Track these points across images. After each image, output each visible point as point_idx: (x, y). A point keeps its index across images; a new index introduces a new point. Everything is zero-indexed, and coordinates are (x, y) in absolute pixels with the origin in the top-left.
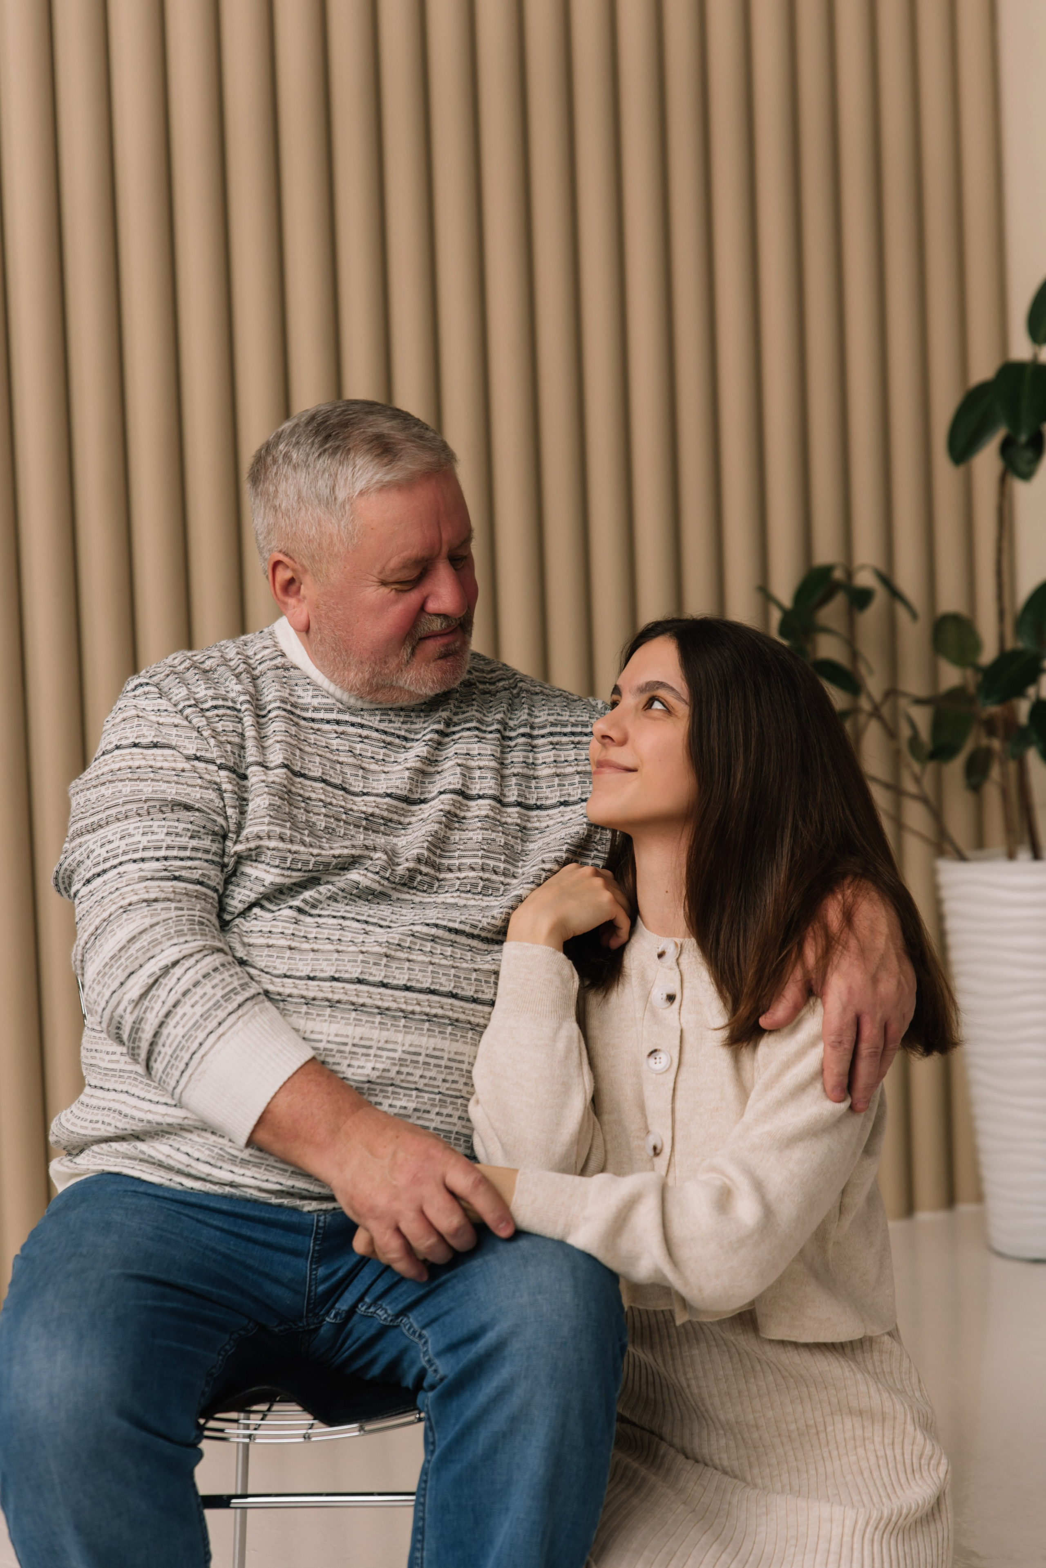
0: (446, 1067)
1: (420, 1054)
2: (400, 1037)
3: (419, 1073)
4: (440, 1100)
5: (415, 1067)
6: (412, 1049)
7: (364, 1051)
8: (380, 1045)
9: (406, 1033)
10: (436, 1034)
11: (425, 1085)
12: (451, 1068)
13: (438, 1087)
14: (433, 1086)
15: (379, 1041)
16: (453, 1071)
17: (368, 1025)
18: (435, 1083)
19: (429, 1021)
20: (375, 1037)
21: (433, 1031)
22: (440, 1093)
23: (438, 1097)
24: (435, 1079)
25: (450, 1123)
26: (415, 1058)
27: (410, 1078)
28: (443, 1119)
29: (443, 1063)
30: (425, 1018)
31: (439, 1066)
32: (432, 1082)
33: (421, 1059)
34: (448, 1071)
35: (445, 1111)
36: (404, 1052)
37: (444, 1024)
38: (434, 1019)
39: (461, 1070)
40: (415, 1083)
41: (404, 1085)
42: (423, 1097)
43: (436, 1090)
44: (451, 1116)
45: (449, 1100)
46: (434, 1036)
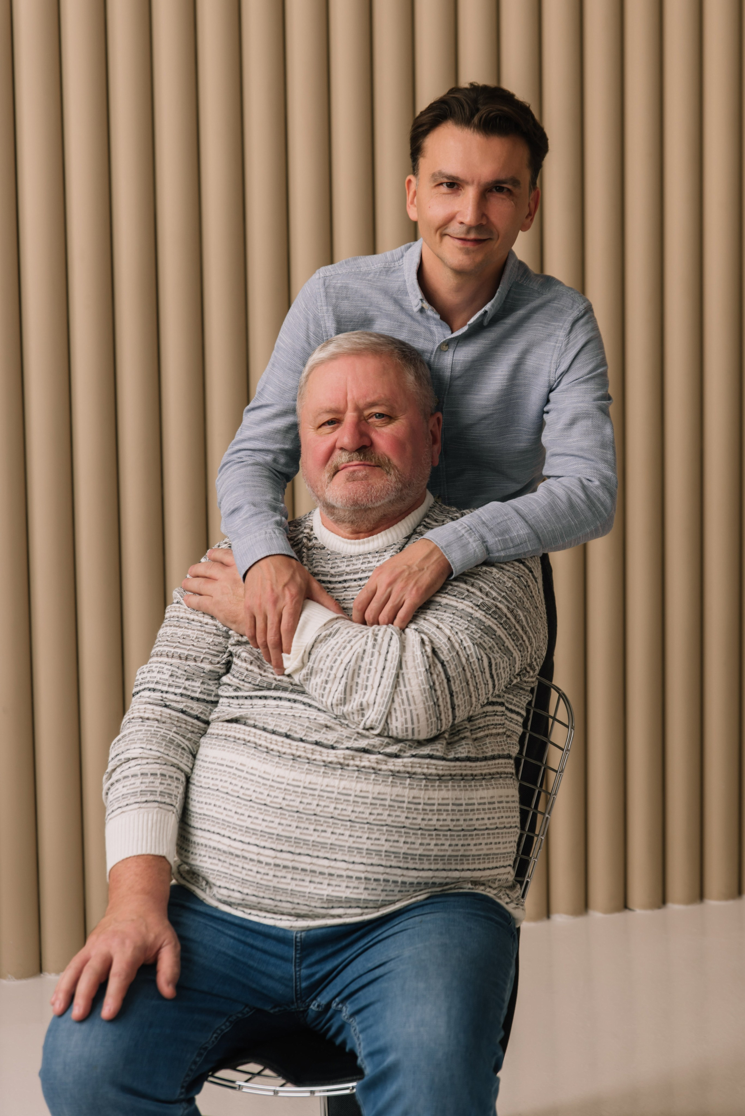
0: (371, 804)
1: (350, 795)
2: (336, 782)
3: (350, 808)
4: (368, 829)
5: (347, 805)
6: (345, 792)
7: (311, 792)
8: (322, 788)
9: (341, 779)
10: (363, 780)
11: (356, 817)
12: (376, 804)
13: (366, 819)
14: (362, 818)
15: (322, 785)
16: (378, 806)
17: (316, 774)
18: (363, 816)
19: (358, 771)
20: (319, 782)
21: (361, 778)
22: (368, 823)
23: (366, 826)
24: (363, 813)
25: (378, 845)
26: (346, 798)
27: (344, 813)
28: (372, 842)
29: (368, 801)
30: (356, 768)
31: (366, 803)
32: (361, 815)
33: (351, 798)
34: (373, 806)
35: (373, 836)
36: (339, 793)
37: (370, 773)
38: (363, 769)
39: (385, 805)
40: (349, 816)
41: (340, 817)
42: (355, 827)
43: (365, 821)
44: (379, 839)
45: (376, 828)
46: (362, 782)
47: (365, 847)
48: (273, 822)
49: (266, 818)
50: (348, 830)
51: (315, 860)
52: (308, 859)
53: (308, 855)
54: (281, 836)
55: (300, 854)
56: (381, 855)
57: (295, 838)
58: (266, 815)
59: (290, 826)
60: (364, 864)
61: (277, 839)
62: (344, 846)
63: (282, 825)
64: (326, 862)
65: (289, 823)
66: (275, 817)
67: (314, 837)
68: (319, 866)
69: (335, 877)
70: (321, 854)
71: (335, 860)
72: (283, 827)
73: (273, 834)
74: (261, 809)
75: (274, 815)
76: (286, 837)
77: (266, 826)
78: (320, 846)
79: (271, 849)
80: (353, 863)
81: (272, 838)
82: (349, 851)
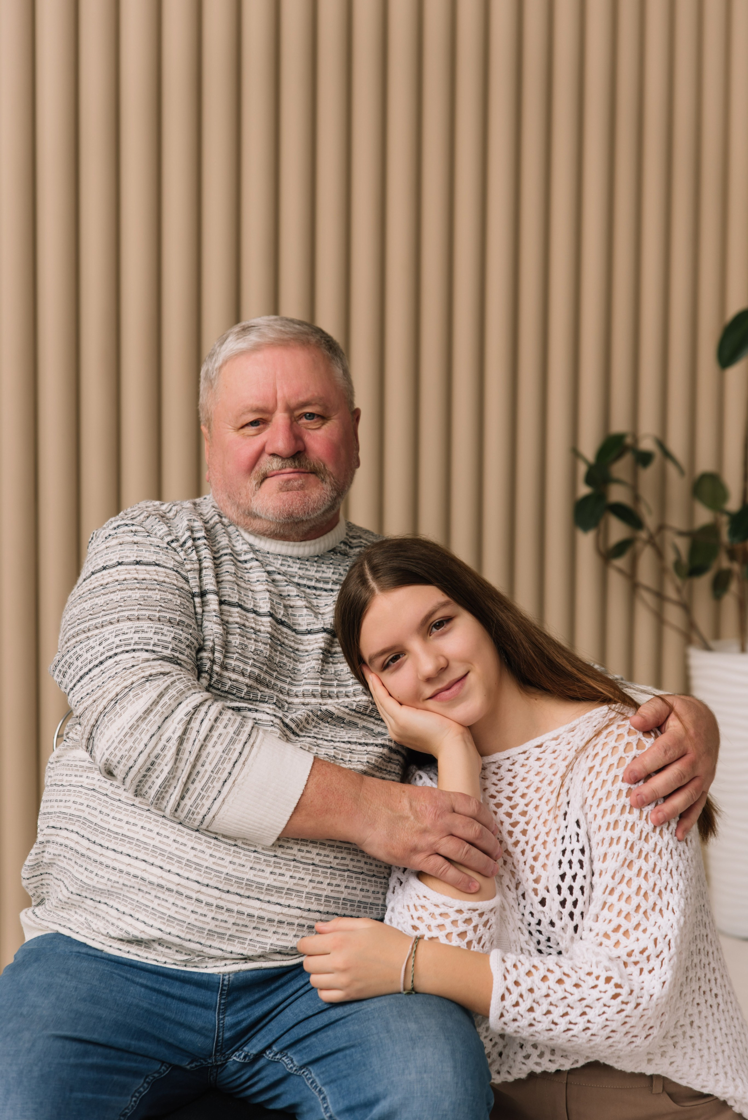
47: (325, 893)
48: (223, 859)
49: (215, 853)
50: (310, 874)
51: (265, 906)
52: (257, 904)
53: (258, 899)
54: (232, 876)
55: (248, 897)
56: (338, 903)
57: (248, 880)
58: (215, 850)
59: (244, 866)
60: (320, 912)
61: (225, 879)
62: (302, 892)
63: (234, 863)
64: (278, 909)
65: (243, 863)
66: (226, 854)
67: (270, 880)
68: (270, 912)
69: (285, 925)
70: (273, 899)
71: (289, 906)
72: (235, 867)
73: (222, 873)
74: (210, 843)
75: (225, 851)
76: (237, 878)
77: (214, 863)
78: (275, 890)
79: (216, 888)
80: (309, 910)
81: (220, 877)
82: (306, 898)
